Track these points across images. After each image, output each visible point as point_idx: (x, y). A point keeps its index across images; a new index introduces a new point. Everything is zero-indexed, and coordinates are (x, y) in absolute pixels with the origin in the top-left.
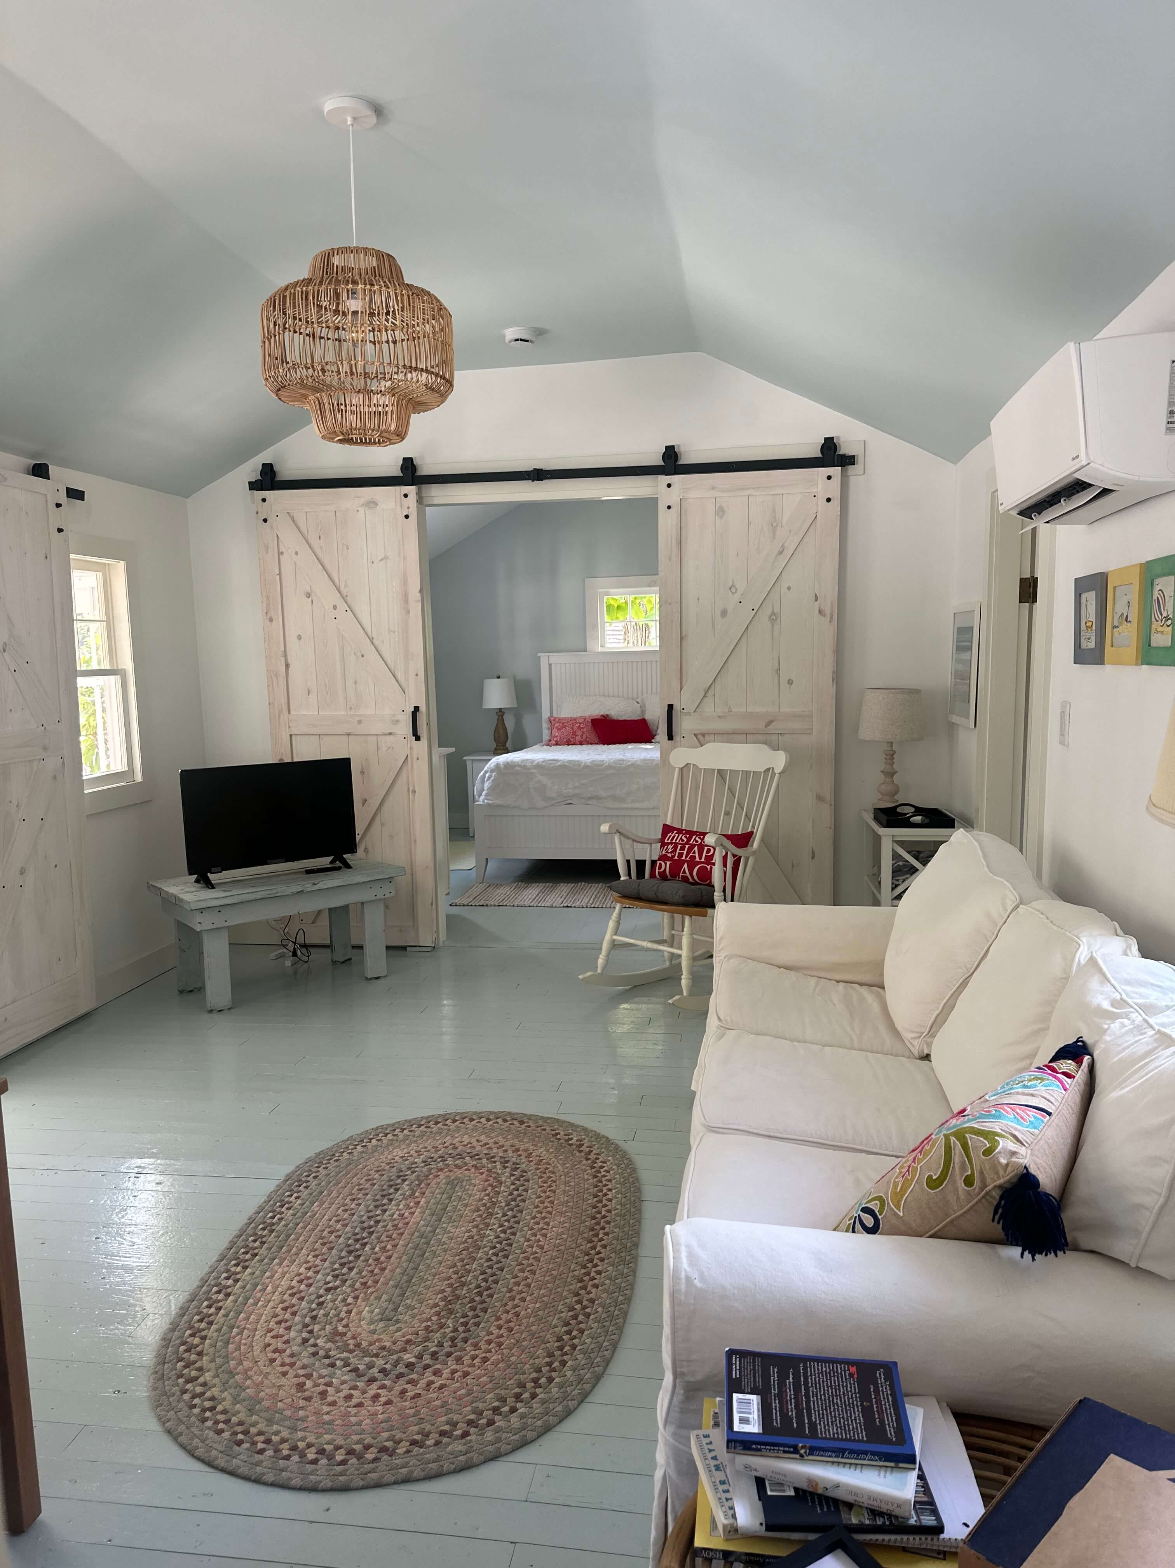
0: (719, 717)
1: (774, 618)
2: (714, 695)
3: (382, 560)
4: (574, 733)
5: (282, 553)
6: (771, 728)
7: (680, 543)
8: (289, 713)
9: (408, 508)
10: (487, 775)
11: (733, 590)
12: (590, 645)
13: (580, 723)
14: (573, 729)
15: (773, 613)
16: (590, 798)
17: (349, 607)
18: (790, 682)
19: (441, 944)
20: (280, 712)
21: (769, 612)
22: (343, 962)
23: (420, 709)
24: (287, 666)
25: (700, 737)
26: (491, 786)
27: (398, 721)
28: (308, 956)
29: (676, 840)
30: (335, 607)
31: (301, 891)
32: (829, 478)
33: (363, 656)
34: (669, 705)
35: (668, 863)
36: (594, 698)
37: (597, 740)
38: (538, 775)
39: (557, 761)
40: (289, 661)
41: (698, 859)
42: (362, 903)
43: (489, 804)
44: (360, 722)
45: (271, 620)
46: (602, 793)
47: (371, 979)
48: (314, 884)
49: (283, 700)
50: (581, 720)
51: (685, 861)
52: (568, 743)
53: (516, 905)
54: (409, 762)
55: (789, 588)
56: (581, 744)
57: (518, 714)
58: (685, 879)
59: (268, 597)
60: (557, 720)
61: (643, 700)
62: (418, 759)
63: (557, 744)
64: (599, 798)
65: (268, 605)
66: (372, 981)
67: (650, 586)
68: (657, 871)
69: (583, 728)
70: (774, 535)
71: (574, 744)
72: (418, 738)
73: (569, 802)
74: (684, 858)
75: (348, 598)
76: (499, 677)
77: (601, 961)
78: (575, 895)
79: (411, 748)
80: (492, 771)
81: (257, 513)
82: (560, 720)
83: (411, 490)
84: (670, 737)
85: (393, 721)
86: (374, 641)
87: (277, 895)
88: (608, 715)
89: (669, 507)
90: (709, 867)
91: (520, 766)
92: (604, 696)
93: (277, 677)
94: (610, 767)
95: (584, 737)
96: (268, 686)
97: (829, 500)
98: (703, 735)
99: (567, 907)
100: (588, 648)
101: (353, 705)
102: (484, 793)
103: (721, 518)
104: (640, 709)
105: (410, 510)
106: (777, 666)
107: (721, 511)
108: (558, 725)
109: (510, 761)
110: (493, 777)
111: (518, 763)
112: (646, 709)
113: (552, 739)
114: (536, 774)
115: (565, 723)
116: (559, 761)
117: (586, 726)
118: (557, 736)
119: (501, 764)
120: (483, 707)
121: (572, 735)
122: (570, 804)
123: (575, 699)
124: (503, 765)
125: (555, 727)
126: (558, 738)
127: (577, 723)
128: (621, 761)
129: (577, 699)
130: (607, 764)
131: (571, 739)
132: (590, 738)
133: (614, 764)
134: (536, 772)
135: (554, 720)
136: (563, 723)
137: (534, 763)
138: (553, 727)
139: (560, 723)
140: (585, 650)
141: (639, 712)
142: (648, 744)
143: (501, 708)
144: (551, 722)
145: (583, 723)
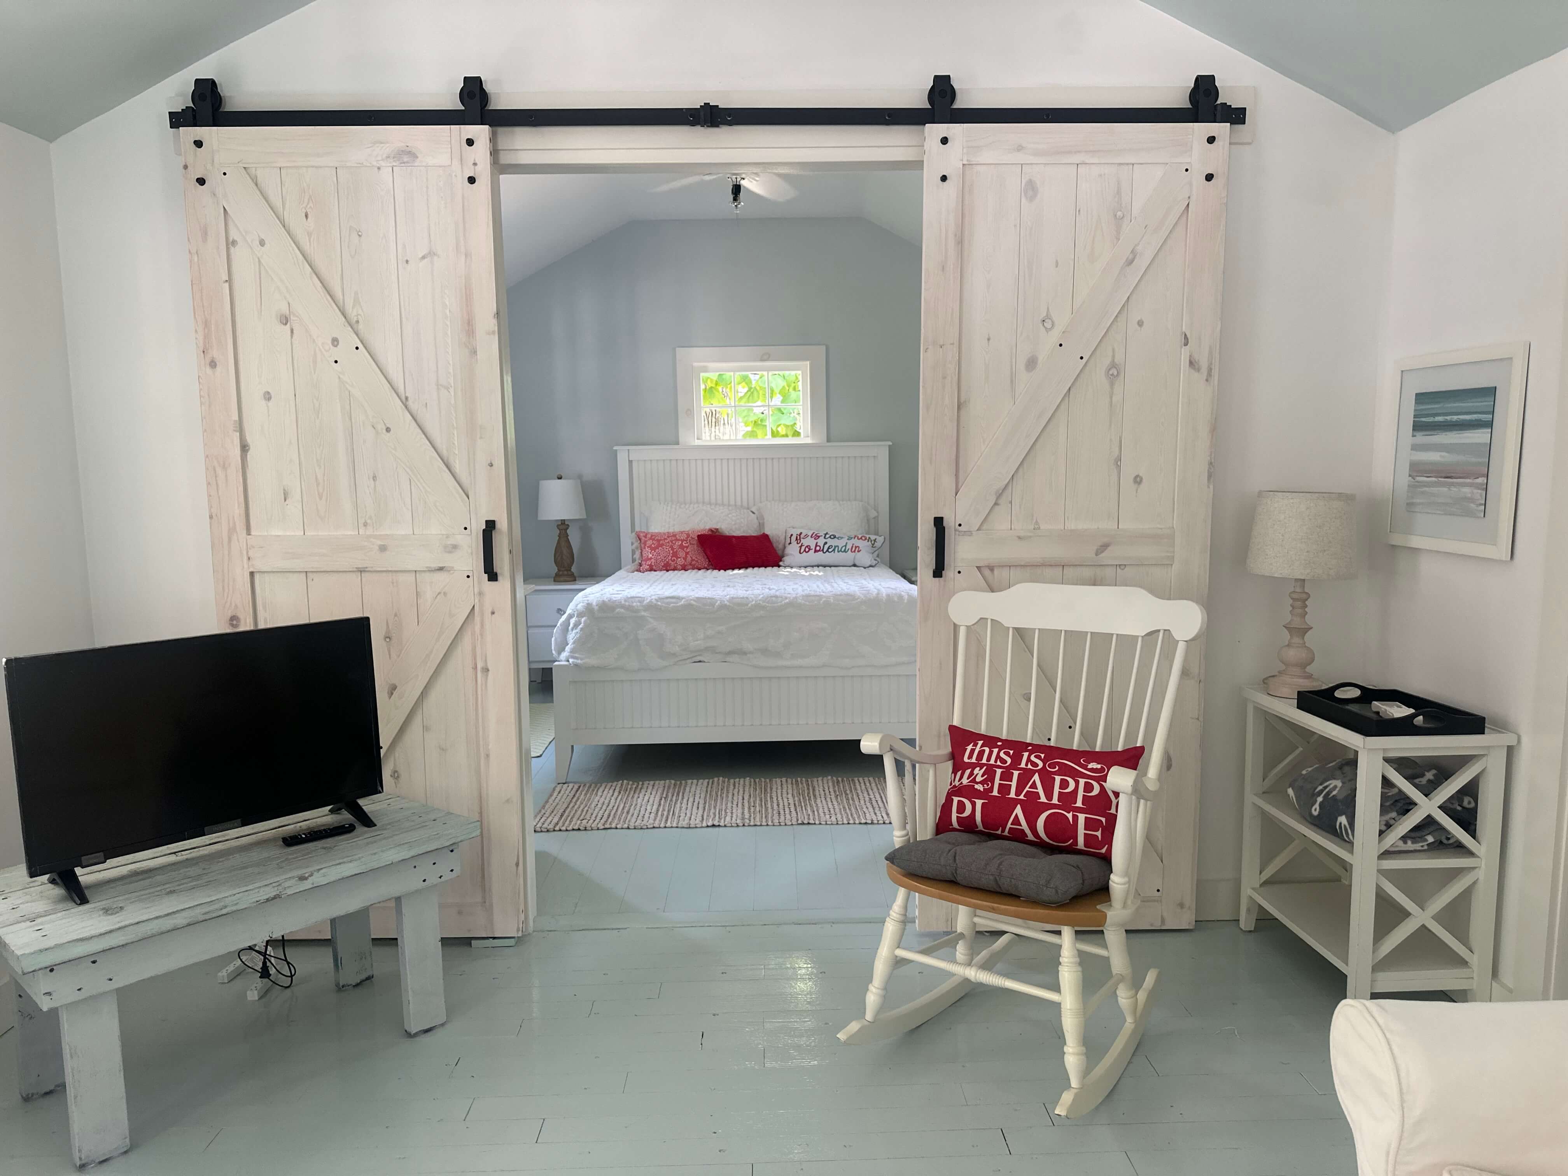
0: (1019, 538)
1: (1115, 372)
2: (1011, 502)
3: (424, 257)
4: (675, 554)
5: (234, 243)
6: (1107, 557)
7: (960, 242)
8: (248, 531)
9: (475, 164)
10: (573, 621)
11: (1048, 324)
12: (684, 437)
13: (682, 541)
14: (673, 549)
15: (1113, 365)
16: (730, 653)
17: (362, 342)
18: (1138, 480)
19: (531, 929)
20: (232, 531)
21: (1107, 362)
22: (357, 985)
23: (498, 525)
24: (244, 448)
25: (987, 572)
26: (580, 637)
27: (455, 547)
28: (292, 976)
29: (989, 759)
30: (335, 342)
31: (274, 898)
32: (1211, 140)
33: (388, 430)
34: (935, 518)
35: (979, 803)
36: (696, 506)
37: (705, 564)
38: (650, 620)
39: (679, 598)
40: (249, 439)
41: (1043, 799)
42: (398, 899)
43: (576, 665)
44: (383, 549)
45: (213, 364)
46: (748, 646)
47: (416, 1035)
48: (302, 878)
49: (238, 511)
50: (684, 537)
51: (1015, 802)
52: (667, 568)
53: (632, 825)
54: (477, 619)
55: (1140, 323)
56: (684, 568)
57: (584, 526)
58: (1018, 836)
59: (206, 324)
60: (649, 536)
61: (759, 510)
62: (493, 613)
64: (743, 653)
65: (207, 337)
66: (417, 1039)
67: (762, 360)
68: (954, 816)
69: (687, 547)
70: (1118, 232)
71: (675, 569)
72: (493, 576)
73: (698, 659)
74: (1012, 795)
75: (361, 326)
76: (560, 478)
77: (873, 998)
78: (716, 801)
79: (481, 594)
80: (580, 615)
81: (186, 167)
82: (653, 537)
83: (480, 132)
84: (938, 571)
85: (446, 547)
86: (410, 403)
87: (224, 911)
88: (717, 529)
89: (944, 178)
90: (1070, 816)
91: (623, 607)
92: (710, 504)
93: (224, 468)
94: (758, 606)
95: (689, 559)
96: (209, 484)
97: (1209, 177)
98: (991, 569)
99: (714, 826)
100: (681, 440)
101: (370, 518)
102: (568, 648)
103: (1031, 199)
104: (756, 521)
105: (478, 168)
106: (1117, 453)
107: (1031, 189)
108: (649, 542)
109: (607, 600)
110: (582, 624)
111: (621, 602)
112: (765, 521)
113: (643, 563)
114: (648, 618)
115: (661, 540)
116: (683, 598)
117: (690, 544)
118: (651, 558)
119: (594, 604)
120: (539, 519)
121: (672, 557)
122: (700, 661)
123: (669, 508)
124: (597, 605)
125: (645, 545)
126: (653, 560)
127: (677, 540)
128: (774, 599)
129: (671, 507)
130: (754, 602)
131: (670, 562)
132: (697, 561)
133: (764, 602)
134: (648, 615)
135: (645, 537)
136: (658, 541)
137: (645, 602)
138: (643, 545)
139: (653, 540)
140: (678, 443)
141: (756, 526)
142: (776, 568)
143: (564, 520)
144: (640, 539)
145: (686, 541)
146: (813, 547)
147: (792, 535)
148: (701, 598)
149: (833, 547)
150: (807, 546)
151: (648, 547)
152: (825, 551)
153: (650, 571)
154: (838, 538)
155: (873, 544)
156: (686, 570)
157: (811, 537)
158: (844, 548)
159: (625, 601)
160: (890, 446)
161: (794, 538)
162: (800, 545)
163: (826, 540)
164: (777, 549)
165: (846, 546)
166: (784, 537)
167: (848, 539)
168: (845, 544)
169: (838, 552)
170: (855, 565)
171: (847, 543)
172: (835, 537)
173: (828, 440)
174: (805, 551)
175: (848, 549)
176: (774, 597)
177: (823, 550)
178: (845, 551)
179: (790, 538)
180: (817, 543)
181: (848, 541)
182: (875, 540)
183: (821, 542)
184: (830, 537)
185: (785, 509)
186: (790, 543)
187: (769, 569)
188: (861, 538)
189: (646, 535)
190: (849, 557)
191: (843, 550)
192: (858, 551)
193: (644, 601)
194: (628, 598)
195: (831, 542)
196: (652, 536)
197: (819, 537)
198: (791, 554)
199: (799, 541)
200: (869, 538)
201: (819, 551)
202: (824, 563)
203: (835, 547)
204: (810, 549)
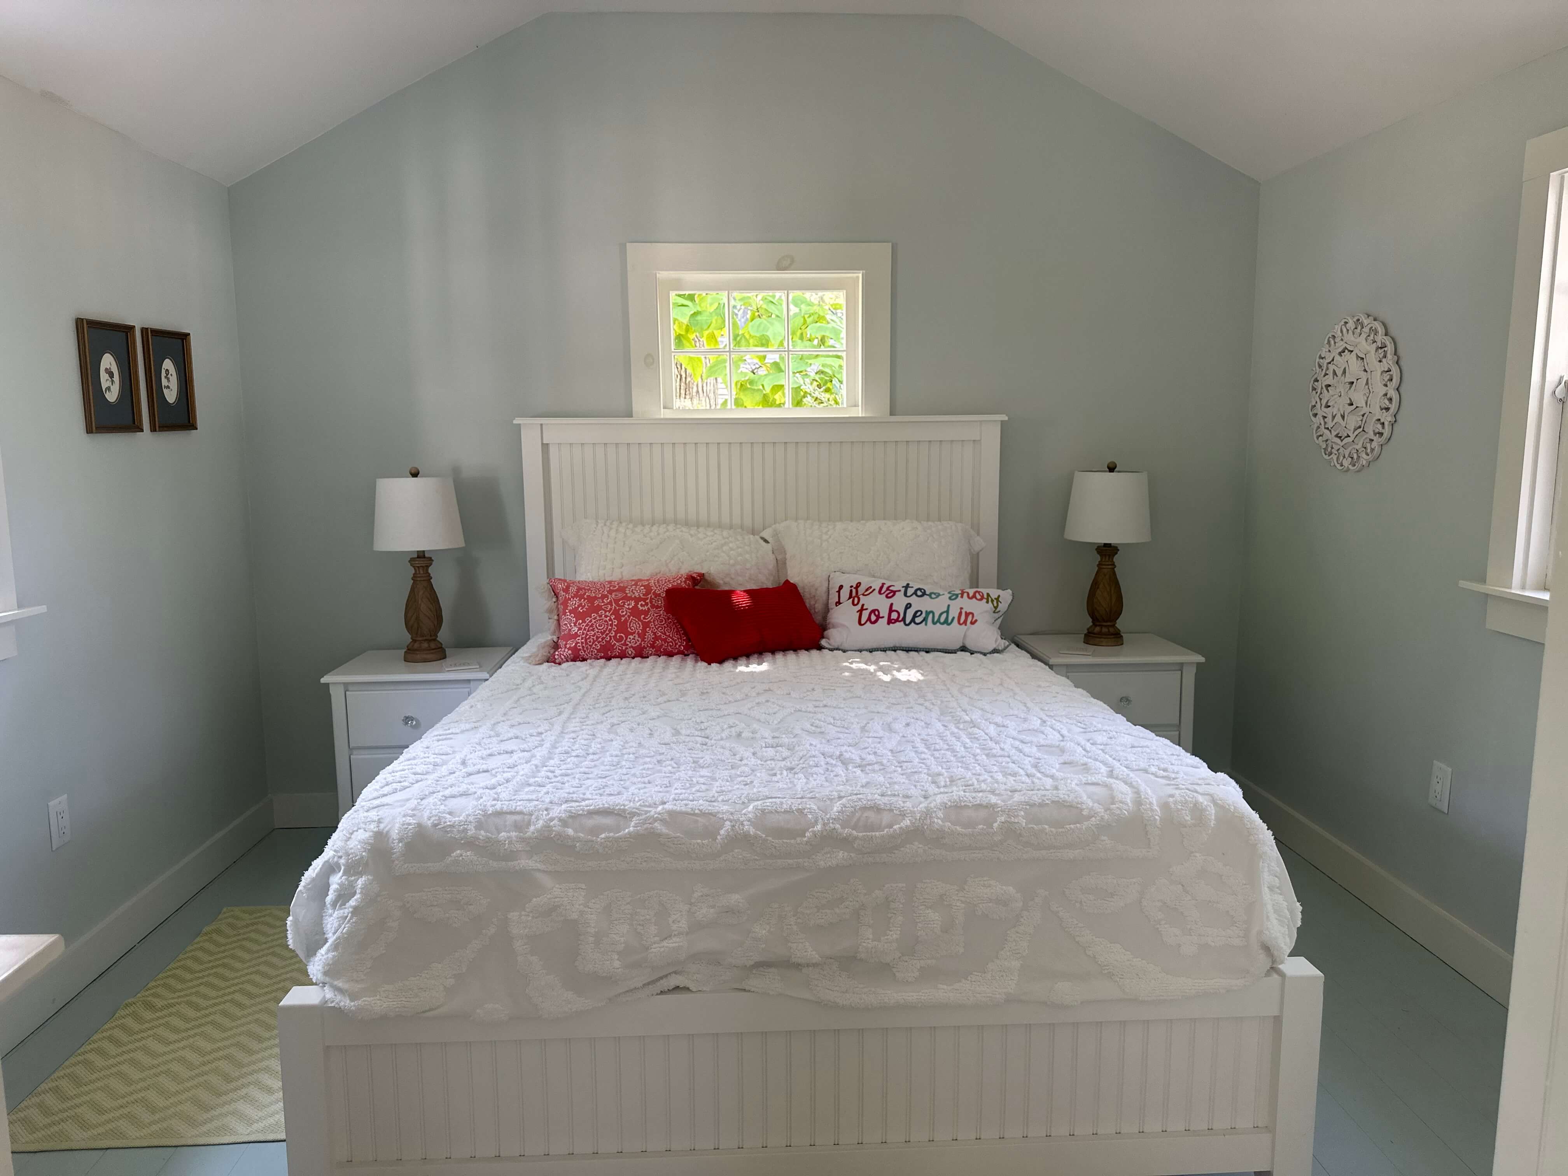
4: (623, 627)
10: (336, 881)
12: (641, 404)
13: (637, 600)
14: (618, 617)
16: (757, 967)
26: (350, 933)
36: (662, 529)
37: (681, 645)
38: (547, 881)
43: (339, 1010)
46: (805, 948)
50: (639, 592)
52: (607, 654)
56: (640, 654)
60: (573, 589)
61: (776, 534)
63: (577, 657)
64: (791, 967)
67: (780, 268)
69: (646, 613)
71: (622, 656)
73: (674, 981)
76: (415, 474)
80: (354, 868)
82: (581, 591)
88: (702, 575)
91: (470, 844)
92: (687, 524)
95: (649, 636)
100: (636, 407)
102: (323, 954)
104: (771, 557)
108: (574, 603)
109: (429, 823)
110: (357, 896)
111: (465, 830)
112: (788, 556)
113: (562, 643)
114: (539, 875)
115: (596, 598)
116: (633, 814)
117: (653, 606)
118: (576, 634)
119: (395, 834)
120: (375, 549)
121: (616, 632)
122: (677, 988)
123: (613, 533)
124: (400, 840)
125: (566, 607)
126: (579, 640)
127: (627, 598)
128: (871, 814)
129: (617, 531)
130: (819, 827)
131: (613, 642)
132: (665, 640)
133: (845, 824)
134: (539, 866)
135: (566, 590)
136: (591, 600)
137: (532, 828)
138: (561, 607)
139: (581, 597)
140: (630, 415)
141: (771, 565)
142: (814, 653)
143: (424, 551)
144: (556, 595)
145: (644, 600)
146: (884, 612)
147: (841, 587)
148: (681, 813)
149: (924, 615)
150: (873, 611)
151: (571, 612)
152: (907, 622)
153: (574, 660)
154: (930, 595)
155: (996, 608)
156: (643, 657)
157: (880, 593)
158: (944, 615)
159: (480, 825)
160: (1003, 423)
161: (845, 593)
162: (859, 607)
163: (908, 600)
164: (812, 611)
165: (947, 612)
166: (824, 589)
167: (950, 598)
168: (945, 609)
169: (934, 623)
170: (964, 649)
171: (949, 606)
172: (924, 594)
173: (892, 413)
174: (869, 619)
175: (953, 618)
176: (871, 808)
177: (904, 620)
178: (946, 622)
179: (839, 592)
180: (892, 605)
181: (951, 602)
182: (997, 599)
183: (899, 602)
184: (915, 593)
185: (825, 537)
186: (838, 603)
187: (803, 654)
188: (974, 596)
189: (568, 587)
190: (953, 634)
191: (942, 620)
192: (972, 623)
193: (529, 824)
194: (486, 815)
195: (918, 604)
196: (579, 589)
197: (894, 592)
198: (843, 626)
199: (856, 599)
200: (988, 595)
201: (897, 620)
202: (905, 644)
203: (928, 613)
204: (878, 617)
